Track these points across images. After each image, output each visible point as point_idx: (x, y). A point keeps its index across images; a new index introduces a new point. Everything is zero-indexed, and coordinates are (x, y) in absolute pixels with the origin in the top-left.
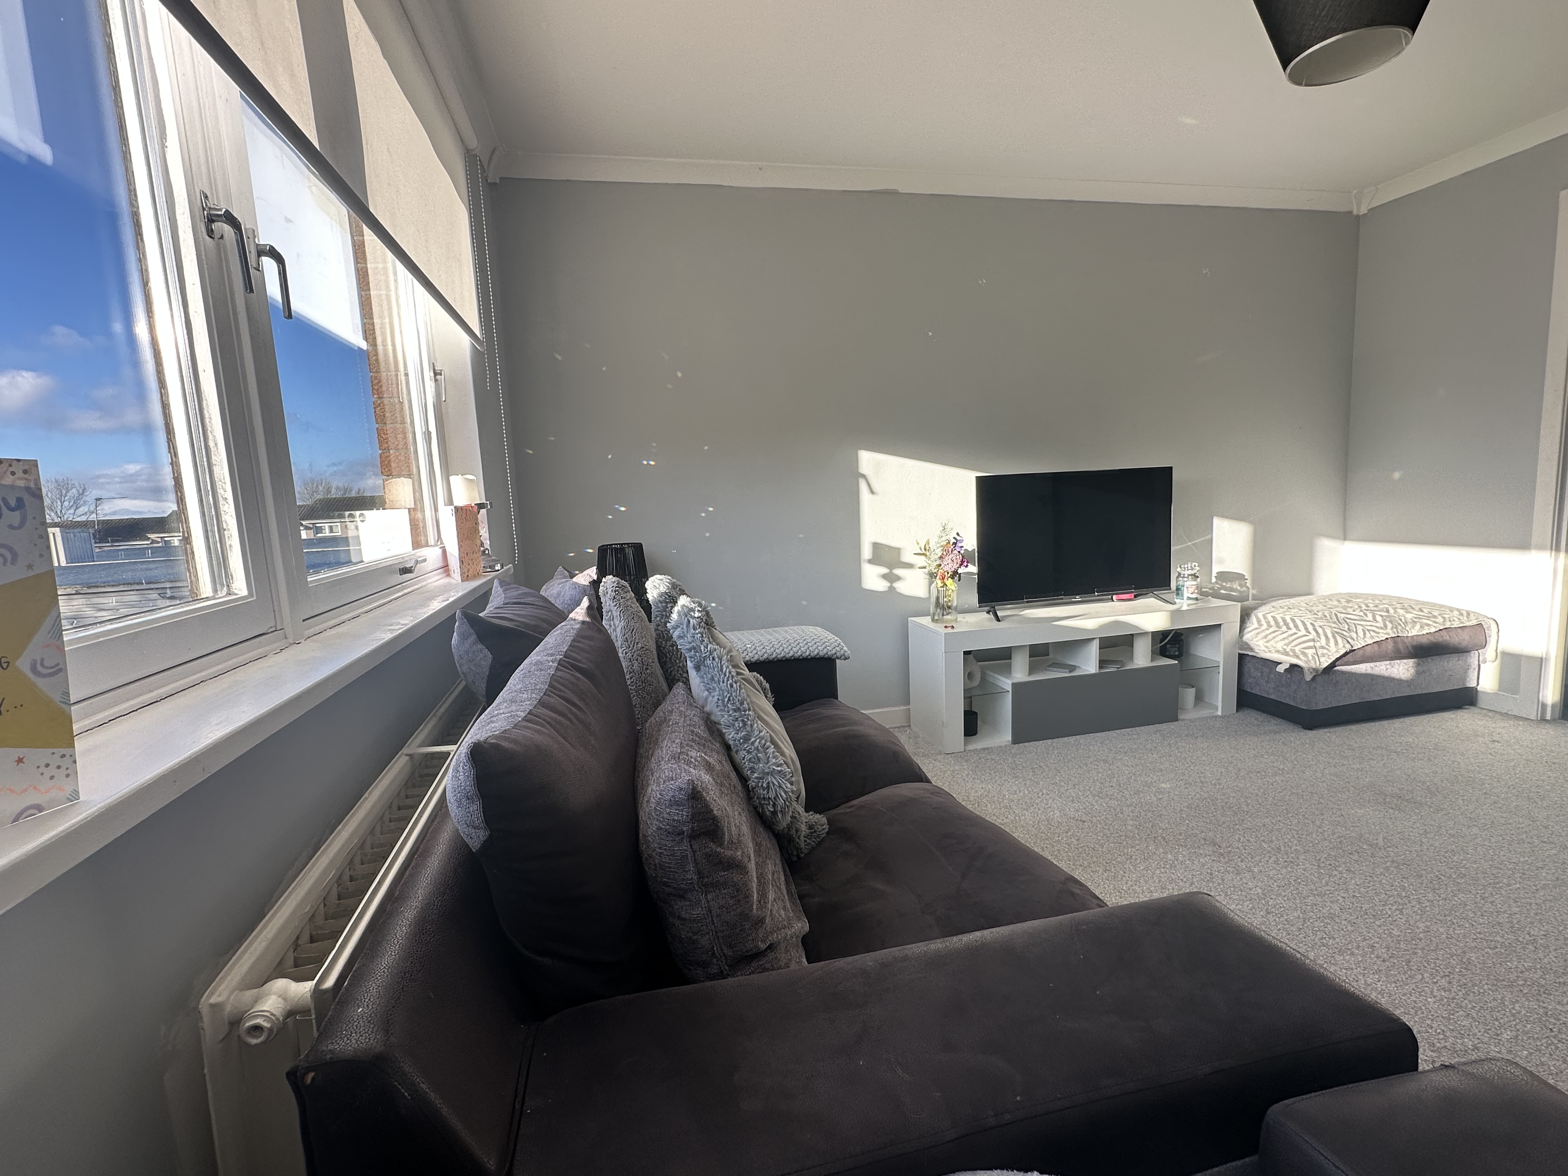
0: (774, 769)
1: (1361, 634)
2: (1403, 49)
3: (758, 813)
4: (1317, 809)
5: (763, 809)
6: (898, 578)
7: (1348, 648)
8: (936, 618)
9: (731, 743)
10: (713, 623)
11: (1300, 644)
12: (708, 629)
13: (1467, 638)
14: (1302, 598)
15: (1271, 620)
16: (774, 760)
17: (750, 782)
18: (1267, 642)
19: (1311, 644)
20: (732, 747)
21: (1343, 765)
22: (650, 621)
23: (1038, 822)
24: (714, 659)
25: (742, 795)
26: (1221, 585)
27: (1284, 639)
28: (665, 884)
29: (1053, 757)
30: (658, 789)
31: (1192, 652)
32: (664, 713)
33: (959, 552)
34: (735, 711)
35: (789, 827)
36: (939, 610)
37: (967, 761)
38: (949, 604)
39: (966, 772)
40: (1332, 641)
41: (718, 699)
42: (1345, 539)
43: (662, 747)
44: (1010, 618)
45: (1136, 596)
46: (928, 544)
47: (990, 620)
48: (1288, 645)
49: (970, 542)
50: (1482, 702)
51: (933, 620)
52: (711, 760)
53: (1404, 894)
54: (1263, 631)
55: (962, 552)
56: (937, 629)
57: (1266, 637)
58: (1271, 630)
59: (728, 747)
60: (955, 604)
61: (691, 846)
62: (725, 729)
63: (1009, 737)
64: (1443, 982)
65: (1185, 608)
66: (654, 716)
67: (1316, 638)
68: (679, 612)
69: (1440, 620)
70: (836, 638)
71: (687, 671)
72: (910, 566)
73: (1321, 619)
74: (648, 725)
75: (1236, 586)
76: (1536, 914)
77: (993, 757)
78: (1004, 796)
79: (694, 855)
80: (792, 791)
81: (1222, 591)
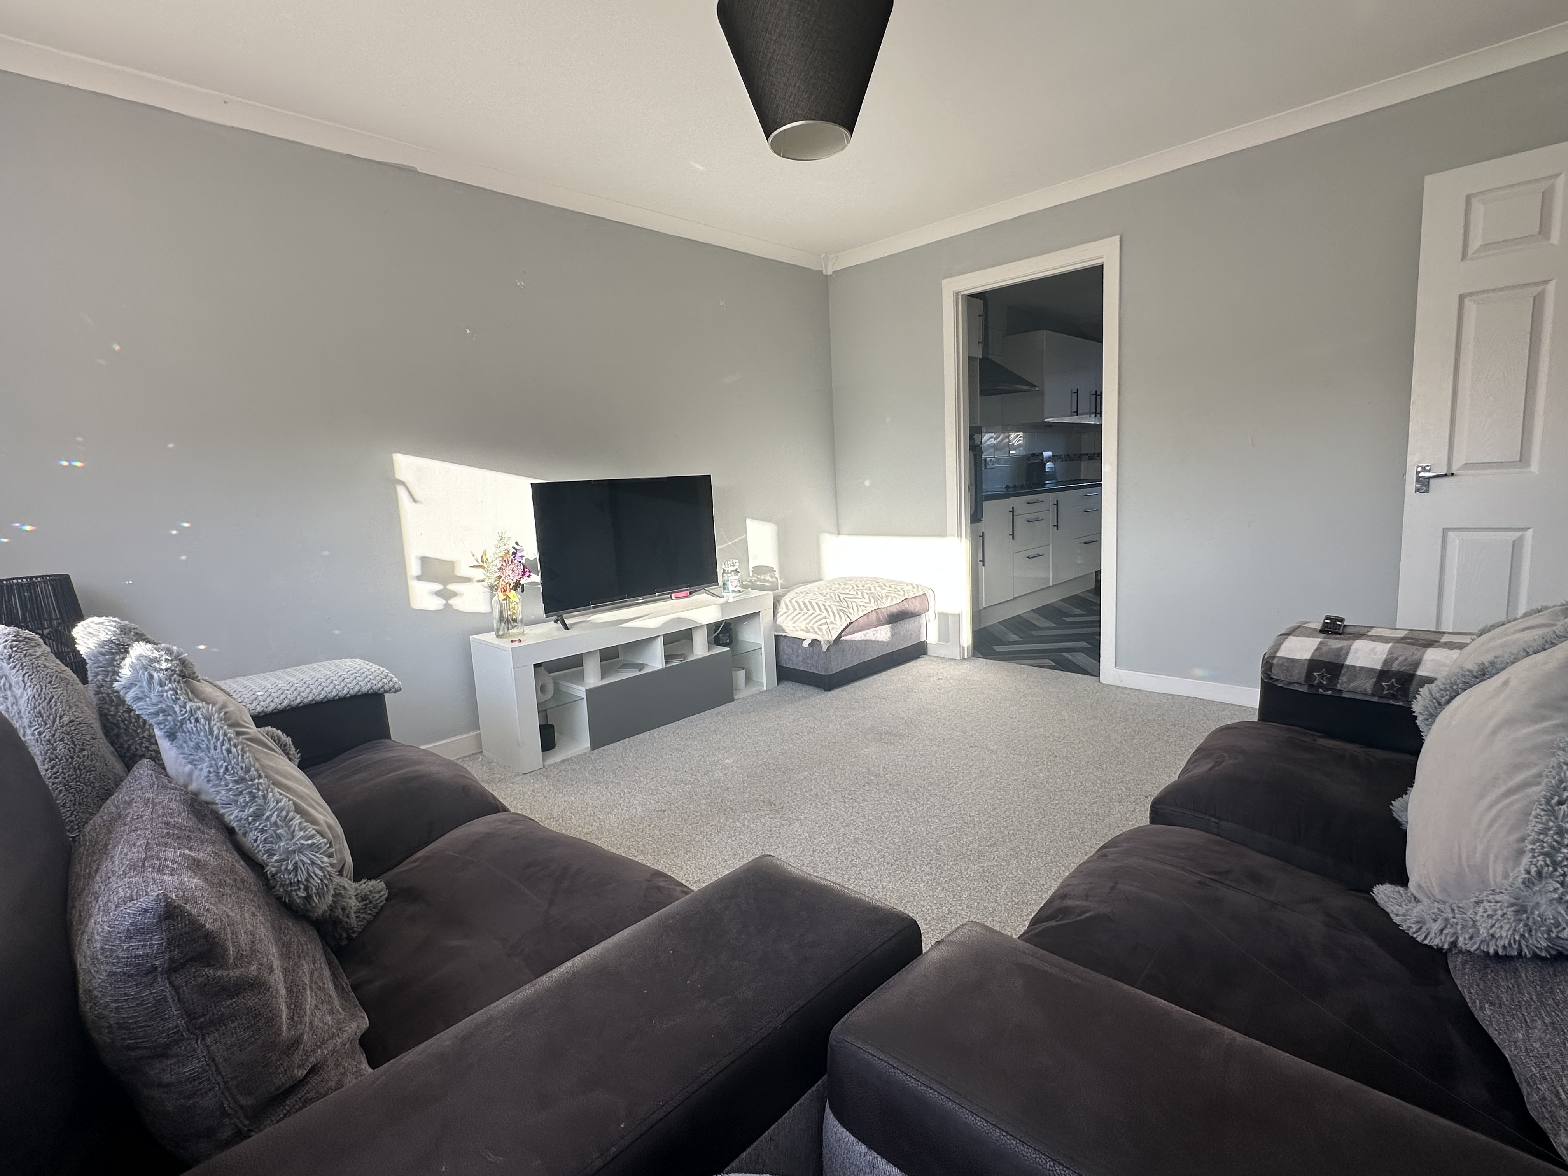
0: (302, 844)
1: (855, 608)
2: (846, 146)
3: (284, 904)
4: (839, 755)
5: (290, 896)
6: (454, 594)
7: (849, 621)
8: (501, 633)
9: (234, 824)
10: (194, 673)
11: (816, 622)
12: (185, 682)
13: (918, 605)
14: (816, 584)
15: (795, 604)
16: (302, 833)
17: (268, 868)
18: (794, 623)
19: (824, 621)
20: (237, 829)
21: (853, 715)
22: (85, 681)
23: (623, 822)
24: (197, 720)
25: (256, 889)
26: (757, 578)
27: (805, 619)
28: (129, 1048)
29: (631, 755)
30: (105, 919)
31: (740, 638)
32: (117, 807)
33: (520, 562)
34: (237, 782)
35: (332, 908)
36: (503, 624)
37: (547, 777)
38: (514, 617)
39: (548, 789)
40: (837, 616)
41: (209, 772)
42: (839, 534)
43: (112, 857)
44: (578, 626)
45: (690, 593)
46: (486, 555)
47: (559, 629)
48: (808, 623)
49: (531, 551)
50: (930, 652)
51: (498, 636)
52: (201, 856)
53: (899, 809)
54: (790, 614)
55: (523, 562)
56: (504, 645)
57: (793, 619)
58: (796, 613)
59: (230, 832)
60: (520, 617)
61: (170, 983)
62: (224, 808)
63: (587, 744)
64: (927, 869)
65: (731, 600)
66: (100, 814)
67: (827, 616)
68: (133, 666)
69: (902, 593)
70: (382, 669)
71: (156, 741)
72: (467, 580)
73: (828, 600)
74: (88, 828)
75: (768, 578)
76: (972, 800)
77: (574, 767)
78: (587, 804)
79: (178, 993)
80: (332, 865)
81: (758, 583)
